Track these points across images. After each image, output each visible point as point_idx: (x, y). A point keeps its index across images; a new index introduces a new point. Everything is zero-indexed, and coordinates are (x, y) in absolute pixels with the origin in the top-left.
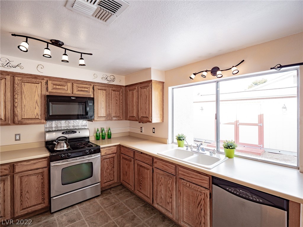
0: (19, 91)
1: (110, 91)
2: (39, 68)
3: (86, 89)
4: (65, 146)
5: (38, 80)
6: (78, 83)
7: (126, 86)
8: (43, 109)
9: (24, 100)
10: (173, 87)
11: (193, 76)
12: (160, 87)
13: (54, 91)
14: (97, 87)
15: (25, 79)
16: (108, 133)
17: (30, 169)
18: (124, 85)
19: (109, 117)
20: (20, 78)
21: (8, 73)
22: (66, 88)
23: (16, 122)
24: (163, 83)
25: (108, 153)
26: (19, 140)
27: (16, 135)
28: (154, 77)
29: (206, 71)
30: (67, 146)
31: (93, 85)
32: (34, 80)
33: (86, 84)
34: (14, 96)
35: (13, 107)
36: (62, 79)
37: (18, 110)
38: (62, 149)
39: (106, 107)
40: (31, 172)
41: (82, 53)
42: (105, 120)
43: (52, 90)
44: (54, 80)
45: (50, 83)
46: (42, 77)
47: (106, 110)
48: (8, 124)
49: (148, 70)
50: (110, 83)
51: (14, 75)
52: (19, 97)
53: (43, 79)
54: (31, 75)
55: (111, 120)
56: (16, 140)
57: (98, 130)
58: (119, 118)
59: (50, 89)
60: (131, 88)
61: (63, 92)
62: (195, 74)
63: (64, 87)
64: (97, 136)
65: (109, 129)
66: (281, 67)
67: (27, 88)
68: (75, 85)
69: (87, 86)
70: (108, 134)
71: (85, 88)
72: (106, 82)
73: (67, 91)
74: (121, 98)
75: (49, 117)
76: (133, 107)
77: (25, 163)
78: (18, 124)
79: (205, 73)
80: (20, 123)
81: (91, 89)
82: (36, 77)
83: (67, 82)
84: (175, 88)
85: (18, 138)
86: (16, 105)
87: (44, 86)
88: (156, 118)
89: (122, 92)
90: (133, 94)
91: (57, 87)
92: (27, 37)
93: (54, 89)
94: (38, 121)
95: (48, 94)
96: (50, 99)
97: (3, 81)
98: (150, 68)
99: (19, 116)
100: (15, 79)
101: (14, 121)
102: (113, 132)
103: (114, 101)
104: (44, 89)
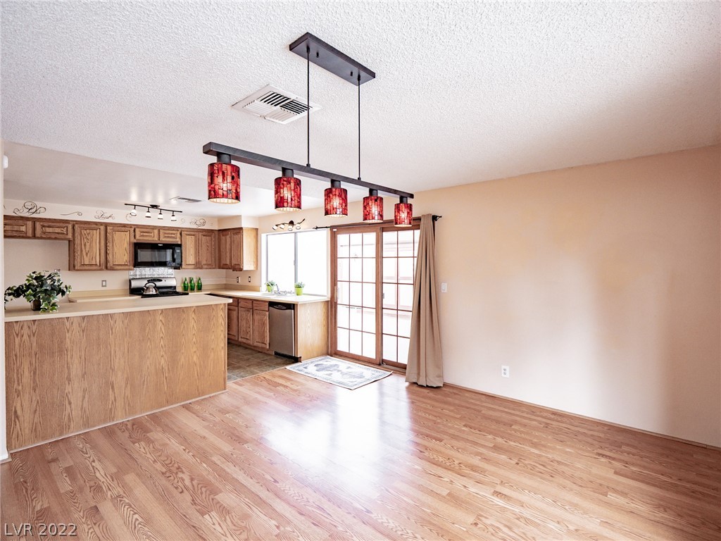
0: (111, 240)
1: (200, 236)
2: (128, 218)
3: (173, 235)
4: (154, 291)
5: (127, 229)
6: (164, 230)
7: (219, 230)
8: (131, 256)
9: (115, 248)
10: (265, 234)
11: (275, 227)
12: (253, 233)
13: (141, 238)
14: (185, 232)
15: (116, 228)
16: (198, 283)
18: (217, 229)
19: (198, 266)
20: (111, 228)
21: (101, 224)
22: (152, 235)
23: (109, 268)
24: (257, 229)
26: (105, 286)
27: (103, 281)
28: (245, 224)
29: (283, 224)
30: (156, 291)
31: (180, 230)
32: (123, 229)
33: (173, 230)
34: (106, 244)
35: (107, 254)
36: (149, 226)
37: (110, 257)
38: (151, 293)
39: (196, 253)
41: (173, 211)
42: (195, 268)
44: (141, 228)
45: (137, 230)
46: (130, 226)
47: (196, 257)
48: (102, 270)
49: (238, 217)
50: (199, 228)
51: (106, 225)
52: (111, 245)
54: (121, 224)
55: (201, 268)
56: (103, 286)
57: (186, 280)
58: (210, 266)
59: (137, 237)
60: (224, 233)
61: (150, 239)
62: (277, 225)
63: (150, 234)
64: (185, 287)
65: (200, 279)
66: (317, 228)
67: (117, 236)
68: (161, 231)
69: (174, 232)
70: (198, 286)
71: (171, 234)
72: (195, 227)
73: (153, 238)
74: (213, 243)
75: (137, 264)
76: (226, 254)
78: (110, 270)
79: (282, 226)
80: (112, 269)
81: (179, 235)
82: (124, 226)
83: (153, 229)
84: (269, 235)
85: (104, 284)
86: (108, 252)
87: (132, 234)
88: (247, 265)
89: (215, 237)
90: (226, 240)
91: (145, 234)
92: (135, 205)
93: (141, 236)
94: (127, 267)
95: (135, 241)
96: (138, 246)
97: (98, 230)
98: (241, 216)
99: (111, 262)
100: (107, 229)
101: (107, 266)
102: (204, 282)
103: (204, 247)
104: (132, 237)
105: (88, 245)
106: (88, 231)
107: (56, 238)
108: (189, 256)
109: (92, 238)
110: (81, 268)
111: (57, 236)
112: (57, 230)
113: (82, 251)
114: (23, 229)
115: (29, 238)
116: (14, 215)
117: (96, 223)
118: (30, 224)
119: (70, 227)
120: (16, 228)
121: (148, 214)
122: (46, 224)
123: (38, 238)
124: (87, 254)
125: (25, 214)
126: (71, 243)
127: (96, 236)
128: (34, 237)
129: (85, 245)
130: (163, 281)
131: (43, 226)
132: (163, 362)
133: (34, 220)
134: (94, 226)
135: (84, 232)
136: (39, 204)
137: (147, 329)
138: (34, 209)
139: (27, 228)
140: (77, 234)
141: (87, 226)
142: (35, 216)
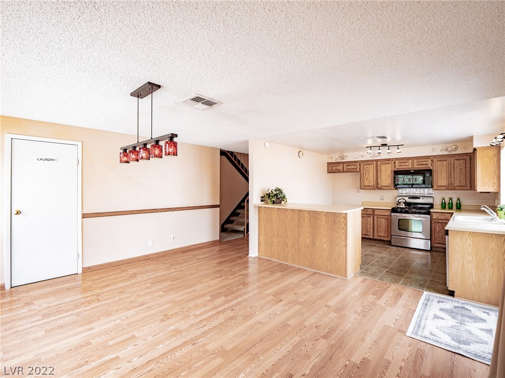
0: (380, 170)
1: (453, 161)
4: (404, 205)
5: (389, 162)
6: (418, 159)
8: (392, 179)
9: (382, 175)
13: (400, 167)
14: (437, 159)
15: (383, 162)
17: (381, 214)
18: (472, 152)
19: (450, 187)
20: (380, 162)
21: (375, 160)
22: (408, 164)
26: (383, 200)
31: (432, 158)
32: (387, 162)
34: (377, 173)
35: (377, 179)
36: (405, 158)
37: (379, 181)
38: (401, 206)
39: (448, 176)
40: (381, 217)
41: (398, 146)
42: (446, 189)
43: (398, 167)
44: (399, 160)
45: (397, 162)
46: (392, 159)
47: (448, 179)
48: (374, 189)
50: (451, 153)
51: (377, 161)
52: (380, 173)
54: (386, 159)
55: (454, 189)
56: (381, 199)
57: (444, 199)
58: (465, 188)
59: (397, 167)
61: (406, 167)
63: (406, 164)
64: (442, 205)
65: (458, 199)
67: (383, 167)
69: (426, 160)
70: (457, 205)
71: (424, 162)
72: (446, 153)
73: (408, 166)
74: (468, 166)
75: (396, 186)
77: (379, 211)
80: (380, 189)
81: (430, 162)
82: (388, 160)
83: (408, 160)
87: (393, 165)
88: (484, 187)
91: (402, 164)
92: (371, 147)
93: (400, 166)
94: (390, 188)
95: (396, 170)
96: (397, 173)
97: (373, 165)
99: (380, 184)
100: (377, 163)
101: (377, 187)
102: (465, 203)
103: (457, 170)
104: (393, 167)
105: (367, 174)
106: (367, 166)
107: (352, 172)
108: (441, 178)
109: (369, 170)
110: (364, 188)
111: (353, 170)
112: (353, 167)
113: (364, 178)
114: (339, 168)
115: (342, 172)
116: (336, 161)
117: (372, 161)
118: (342, 165)
119: (358, 164)
120: (337, 168)
122: (348, 164)
123: (345, 172)
124: (367, 180)
125: (340, 161)
127: (372, 168)
128: (343, 172)
130: (421, 198)
131: (347, 166)
133: (343, 163)
134: (370, 163)
135: (365, 166)
136: (345, 154)
138: (342, 158)
139: (340, 168)
140: (362, 168)
141: (367, 163)
142: (343, 161)
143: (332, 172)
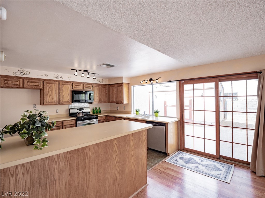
0: (61, 89)
1: (101, 87)
2: (69, 78)
4: (82, 115)
5: (69, 84)
6: (85, 84)
7: (109, 85)
8: (71, 97)
9: (63, 93)
10: (134, 86)
11: (142, 82)
12: (127, 86)
13: (75, 88)
14: (94, 85)
15: (64, 83)
16: (99, 110)
17: (68, 124)
18: (108, 84)
19: (100, 101)
20: (61, 83)
21: (57, 81)
24: (129, 84)
25: (101, 119)
26: (58, 113)
27: (56, 110)
28: (124, 81)
29: (147, 80)
31: (92, 84)
33: (89, 84)
34: (59, 91)
36: (79, 82)
37: (61, 98)
38: (80, 116)
39: (99, 96)
41: (94, 74)
42: (98, 103)
44: (75, 83)
45: (73, 84)
46: (70, 82)
47: (99, 98)
48: (57, 104)
49: (121, 78)
50: (101, 83)
51: (59, 82)
52: (61, 92)
53: (71, 83)
54: (66, 81)
55: (101, 103)
56: (56, 113)
57: (94, 109)
58: (105, 102)
60: (112, 86)
61: (79, 89)
62: (143, 81)
63: (80, 86)
64: (93, 112)
65: (100, 108)
66: (170, 81)
67: (64, 87)
68: (84, 85)
71: (89, 86)
72: (99, 83)
73: (81, 88)
74: (106, 91)
75: (74, 101)
76: (113, 95)
77: (67, 121)
78: (61, 104)
79: (146, 81)
80: (62, 104)
81: (92, 87)
82: (67, 82)
83: (81, 84)
84: (135, 86)
85: (57, 111)
86: (60, 95)
87: (71, 86)
88: (125, 102)
89: (107, 88)
90: (113, 89)
91: (77, 86)
92: (77, 70)
94: (69, 103)
95: (72, 90)
96: (74, 92)
97: (55, 84)
98: (123, 77)
99: (61, 101)
100: (60, 84)
101: (59, 103)
102: (102, 109)
103: (103, 93)
104: (71, 88)
105: (50, 92)
106: (50, 84)
107: (34, 88)
108: (96, 97)
109: (52, 88)
110: (47, 104)
111: (35, 87)
112: (36, 84)
113: (47, 95)
114: (18, 83)
115: (21, 88)
116: (13, 75)
117: (54, 81)
118: (21, 80)
119: (42, 82)
120: (14, 83)
121: (83, 75)
122: (29, 81)
123: (26, 88)
124: (50, 96)
125: (19, 75)
126: (42, 91)
127: (54, 87)
128: (23, 87)
129: (49, 92)
130: (85, 109)
131: (28, 82)
132: (117, 173)
133: (24, 79)
134: (53, 82)
135: (48, 85)
136: (26, 70)
137: (109, 151)
138: (23, 72)
139: (20, 83)
140: (45, 86)
141: (50, 82)
142: (24, 76)
143: (6, 87)
